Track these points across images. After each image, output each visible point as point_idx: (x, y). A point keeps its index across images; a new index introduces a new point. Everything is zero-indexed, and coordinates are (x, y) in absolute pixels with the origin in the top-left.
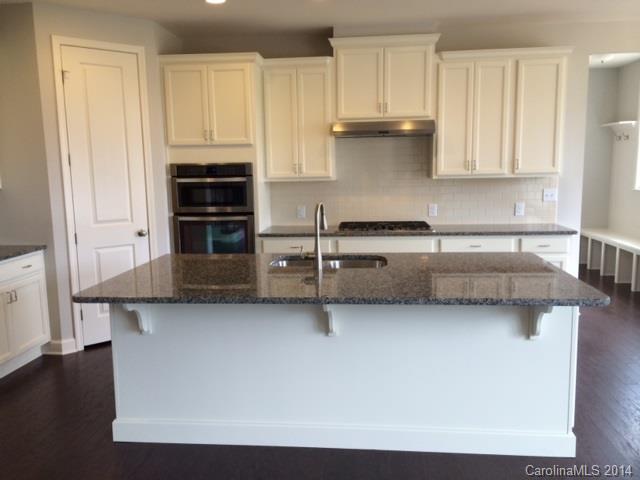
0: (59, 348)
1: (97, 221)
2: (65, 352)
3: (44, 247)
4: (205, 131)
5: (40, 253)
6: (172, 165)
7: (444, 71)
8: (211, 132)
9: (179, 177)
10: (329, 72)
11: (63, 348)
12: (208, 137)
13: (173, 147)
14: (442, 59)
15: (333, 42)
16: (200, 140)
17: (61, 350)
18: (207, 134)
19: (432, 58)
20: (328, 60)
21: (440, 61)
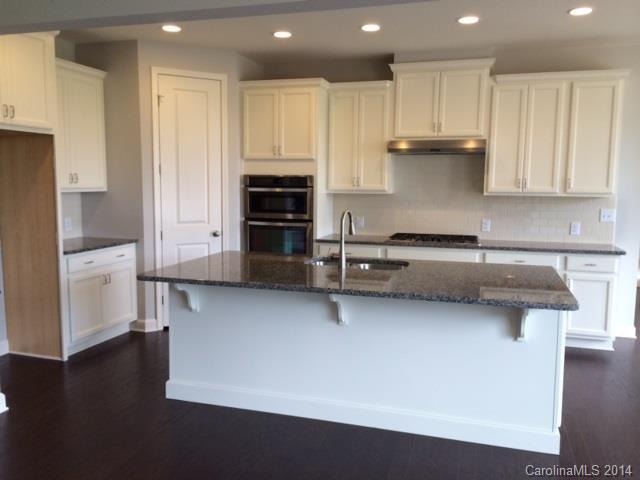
0: (143, 326)
1: (179, 222)
2: (148, 330)
3: (136, 241)
4: (274, 147)
5: (133, 246)
6: (245, 176)
7: (498, 94)
8: (280, 147)
9: (251, 186)
10: (388, 95)
11: (146, 326)
12: (276, 152)
13: (248, 160)
14: (496, 81)
15: (393, 67)
16: (269, 155)
17: (144, 327)
18: (276, 149)
19: (487, 81)
20: (388, 83)
21: (494, 84)
